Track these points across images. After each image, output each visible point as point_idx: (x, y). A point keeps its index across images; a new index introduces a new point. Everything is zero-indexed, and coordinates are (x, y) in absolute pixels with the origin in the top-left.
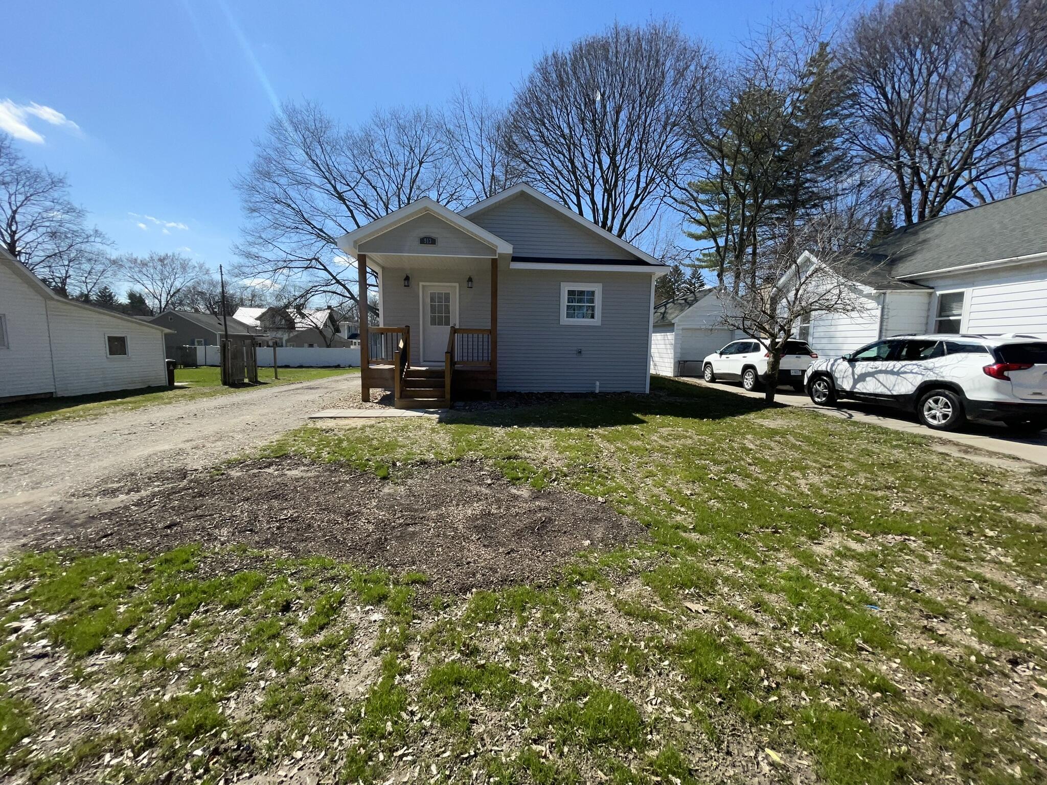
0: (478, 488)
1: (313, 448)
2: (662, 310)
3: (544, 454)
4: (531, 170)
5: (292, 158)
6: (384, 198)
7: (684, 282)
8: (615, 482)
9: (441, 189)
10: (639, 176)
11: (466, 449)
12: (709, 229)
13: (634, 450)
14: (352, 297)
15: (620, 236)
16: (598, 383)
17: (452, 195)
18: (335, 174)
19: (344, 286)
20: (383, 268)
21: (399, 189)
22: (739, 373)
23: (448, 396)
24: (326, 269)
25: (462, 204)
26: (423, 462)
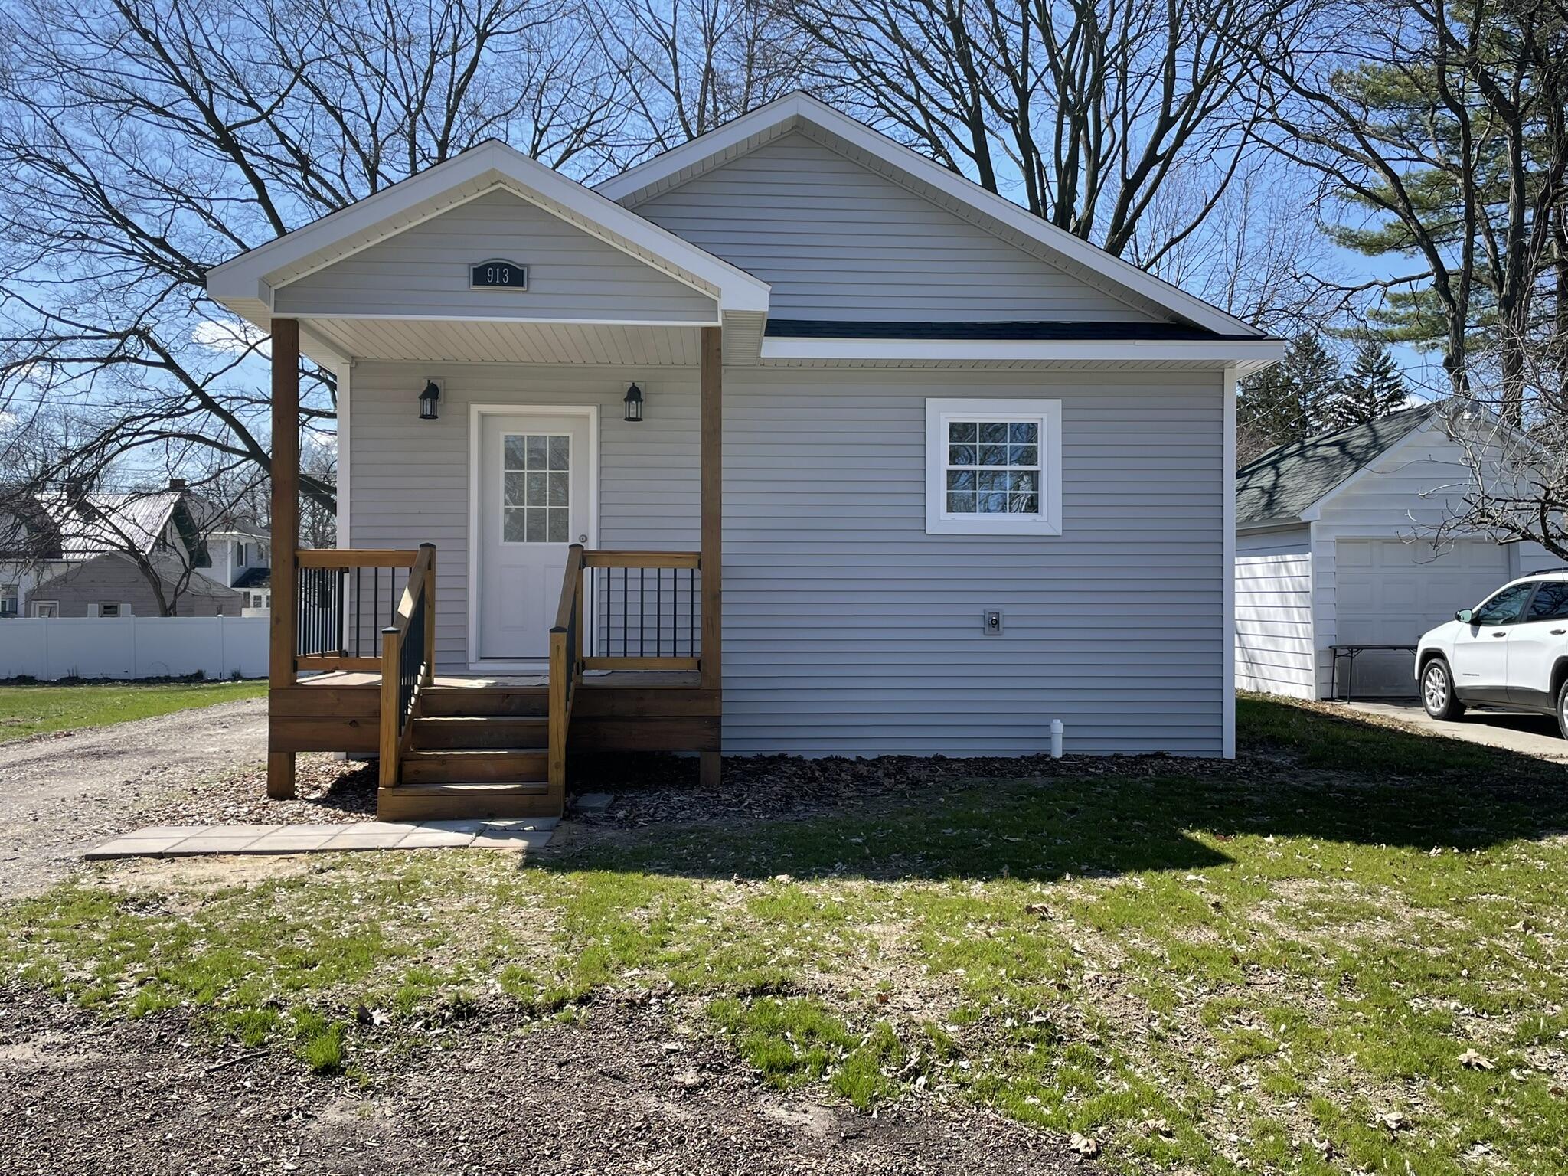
0: (652, 1101)
1: (91, 965)
2: (1266, 479)
3: (881, 973)
4: (830, 53)
5: (78, 24)
6: (364, 140)
7: (1337, 388)
8: (1129, 1077)
9: (546, 115)
10: (1170, 60)
11: (616, 960)
12: (1408, 216)
13: (1190, 961)
14: (254, 452)
15: (1114, 248)
16: (1058, 726)
17: (580, 132)
18: (210, 73)
19: (228, 417)
20: (355, 362)
21: (412, 116)
22: (1545, 686)
23: (557, 776)
24: (169, 364)
25: (610, 158)
26: (464, 1011)
